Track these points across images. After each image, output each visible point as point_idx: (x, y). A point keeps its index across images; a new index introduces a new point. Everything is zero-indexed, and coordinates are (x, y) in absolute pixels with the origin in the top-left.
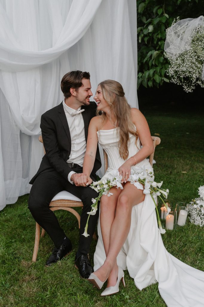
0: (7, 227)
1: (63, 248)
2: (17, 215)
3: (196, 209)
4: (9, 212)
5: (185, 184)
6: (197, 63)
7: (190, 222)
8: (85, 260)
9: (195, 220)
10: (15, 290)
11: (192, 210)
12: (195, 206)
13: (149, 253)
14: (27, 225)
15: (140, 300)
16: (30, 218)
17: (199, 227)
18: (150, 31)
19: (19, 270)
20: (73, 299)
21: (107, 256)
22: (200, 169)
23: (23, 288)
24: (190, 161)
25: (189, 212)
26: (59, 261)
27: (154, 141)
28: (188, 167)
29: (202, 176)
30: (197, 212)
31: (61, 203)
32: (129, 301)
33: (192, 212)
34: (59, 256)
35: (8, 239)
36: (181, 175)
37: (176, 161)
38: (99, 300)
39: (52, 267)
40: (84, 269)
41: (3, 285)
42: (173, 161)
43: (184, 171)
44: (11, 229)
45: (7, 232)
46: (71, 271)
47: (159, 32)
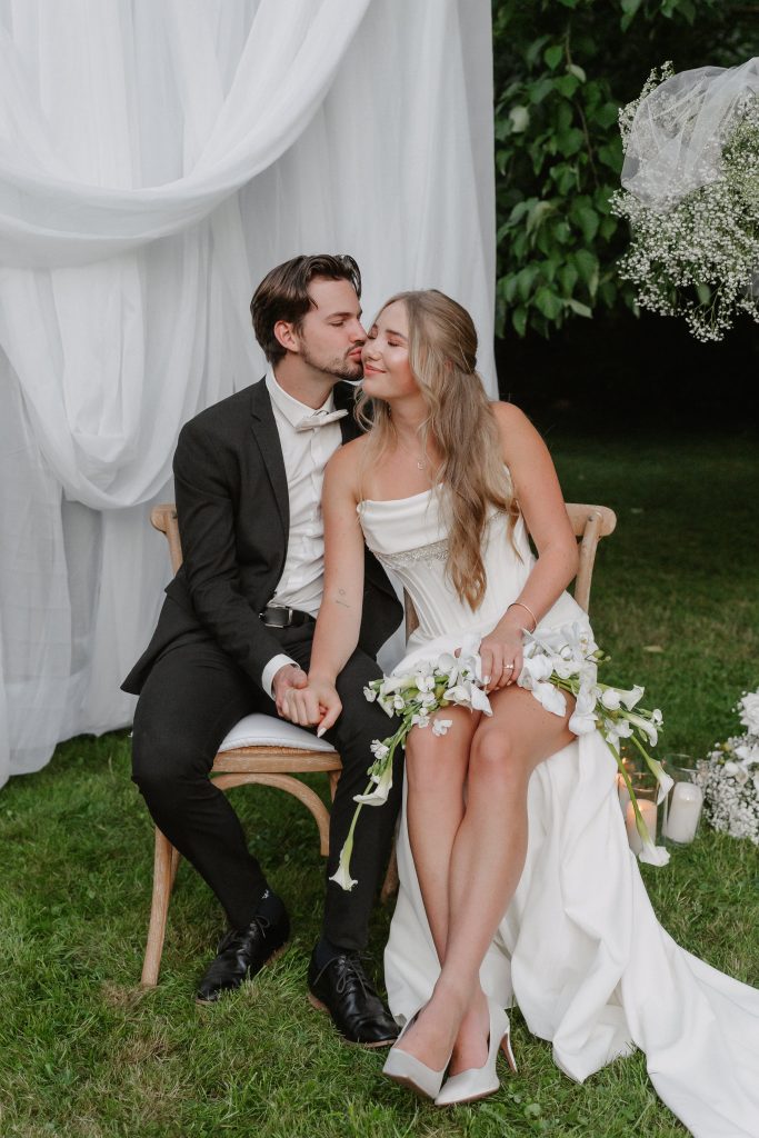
0: (22, 859)
1: (259, 930)
2: (54, 816)
3: (733, 777)
4: (20, 805)
5: (664, 691)
6: (740, 233)
7: (713, 828)
8: (354, 975)
9: (731, 819)
10: (100, 1097)
11: (718, 783)
12: (731, 767)
13: (602, 942)
14: (98, 852)
15: (584, 1121)
16: (104, 826)
17: (749, 846)
18: (516, 129)
19: (102, 1020)
20: (331, 1123)
21: (443, 960)
22: (707, 636)
23: (131, 1087)
24: (665, 608)
25: (709, 791)
26: (249, 983)
27: (590, 520)
28: (663, 629)
29: (719, 661)
30: (739, 790)
31: (253, 759)
32: (543, 1123)
33: (718, 792)
34: (247, 963)
35: (35, 905)
36: (644, 657)
37: (614, 608)
38: (429, 1123)
39: (227, 1004)
40: (352, 1009)
41: (47, 1078)
42: (603, 609)
43: (652, 644)
44: (38, 866)
45: (27, 877)
46: (299, 1017)
47: (550, 131)
